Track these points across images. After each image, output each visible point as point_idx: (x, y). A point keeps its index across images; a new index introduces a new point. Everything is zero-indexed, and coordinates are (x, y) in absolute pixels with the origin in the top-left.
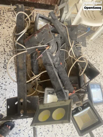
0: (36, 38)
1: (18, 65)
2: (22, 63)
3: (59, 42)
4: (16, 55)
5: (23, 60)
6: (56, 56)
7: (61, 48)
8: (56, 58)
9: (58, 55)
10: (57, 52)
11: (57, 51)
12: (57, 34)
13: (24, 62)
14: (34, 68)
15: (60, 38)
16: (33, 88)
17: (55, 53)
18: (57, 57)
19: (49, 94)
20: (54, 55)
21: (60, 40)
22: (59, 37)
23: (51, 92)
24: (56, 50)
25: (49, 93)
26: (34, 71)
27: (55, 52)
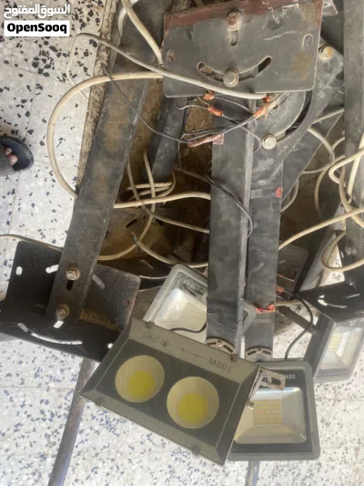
0: (231, 37)
1: (103, 125)
2: (121, 126)
3: (322, 95)
4: (107, 79)
5: (131, 112)
6: (274, 150)
7: (316, 127)
8: (270, 161)
9: (287, 150)
10: (289, 137)
11: (288, 132)
12: (333, 51)
13: (131, 126)
14: (159, 151)
15: (332, 77)
16: (128, 226)
17: (276, 135)
18: (275, 159)
19: (181, 288)
20: (269, 144)
21: (331, 85)
22: (331, 71)
23: (192, 286)
24: (289, 126)
25: (184, 287)
26: (156, 165)
27: (282, 132)
